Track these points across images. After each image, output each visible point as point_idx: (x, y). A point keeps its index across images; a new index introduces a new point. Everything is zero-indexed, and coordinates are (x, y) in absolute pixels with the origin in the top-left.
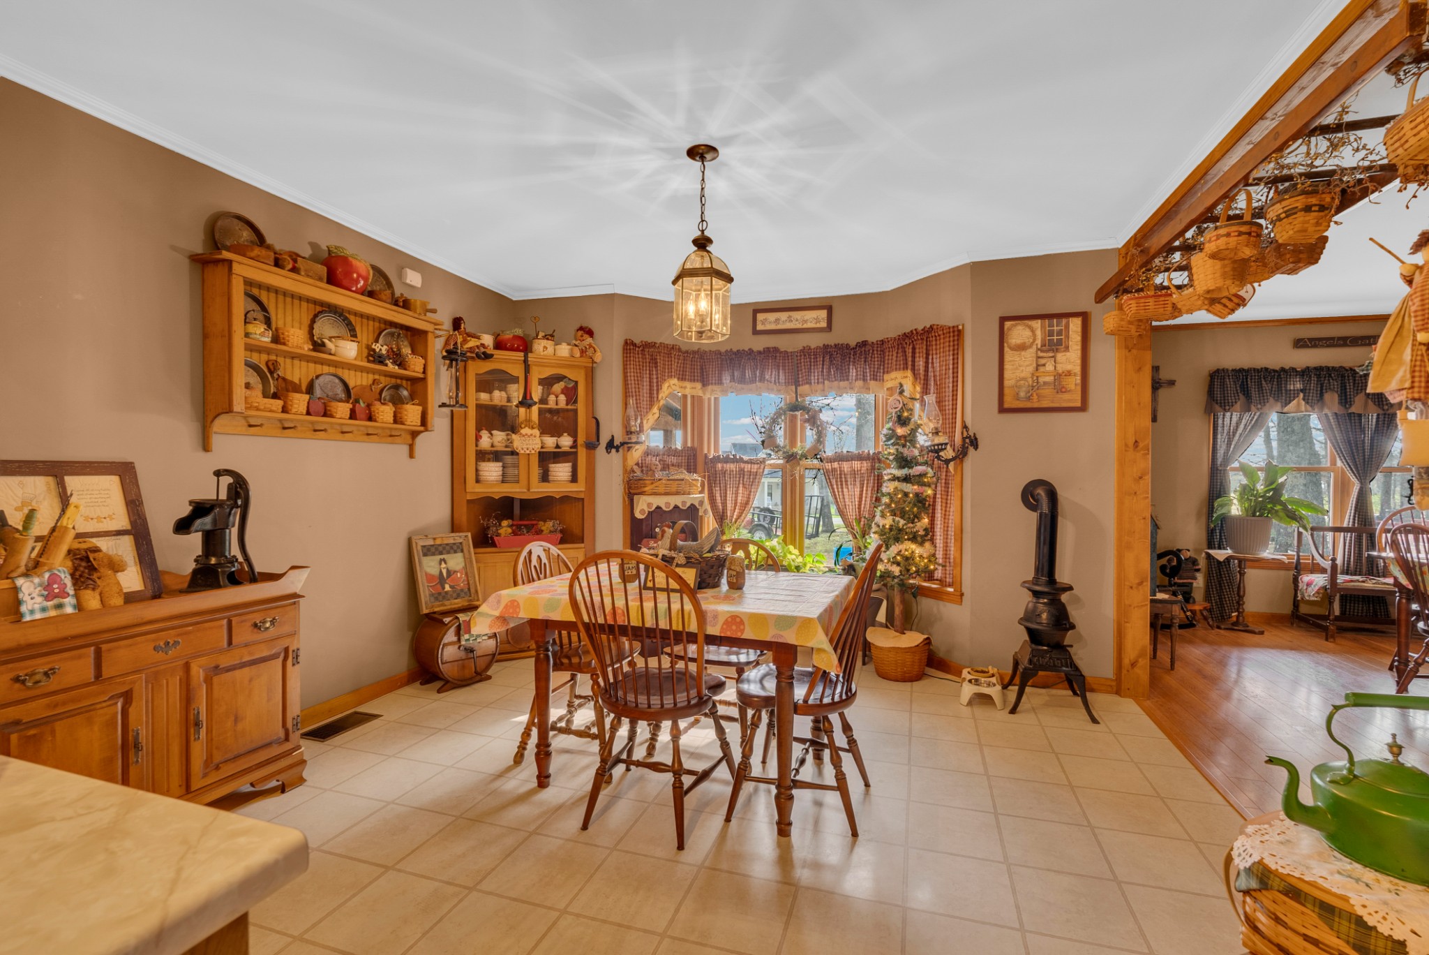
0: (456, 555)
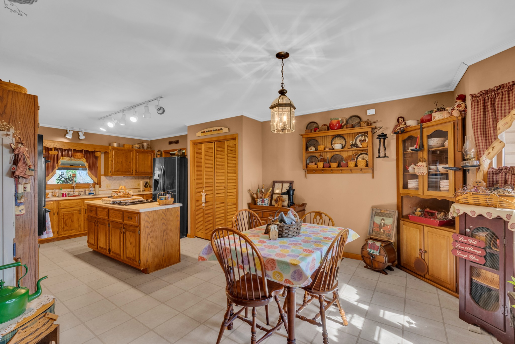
0: (390, 218)
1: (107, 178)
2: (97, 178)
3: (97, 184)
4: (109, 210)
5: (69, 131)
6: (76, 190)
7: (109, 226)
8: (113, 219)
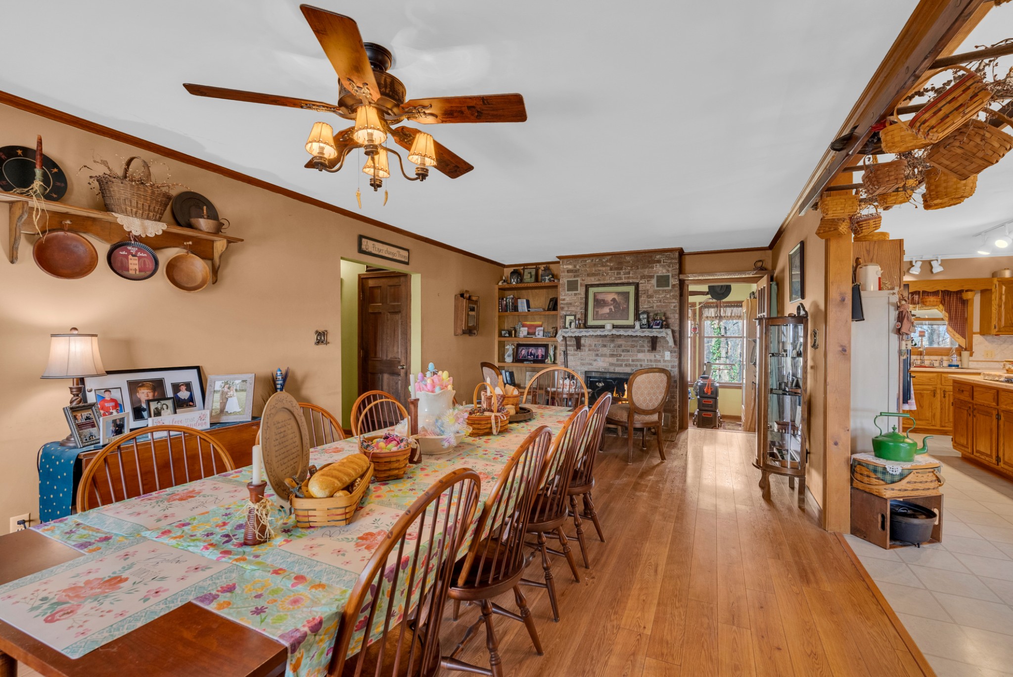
1: (986, 339)
2: (965, 338)
3: (966, 350)
4: (998, 392)
5: (916, 261)
6: (926, 357)
7: (998, 419)
8: (1008, 408)
